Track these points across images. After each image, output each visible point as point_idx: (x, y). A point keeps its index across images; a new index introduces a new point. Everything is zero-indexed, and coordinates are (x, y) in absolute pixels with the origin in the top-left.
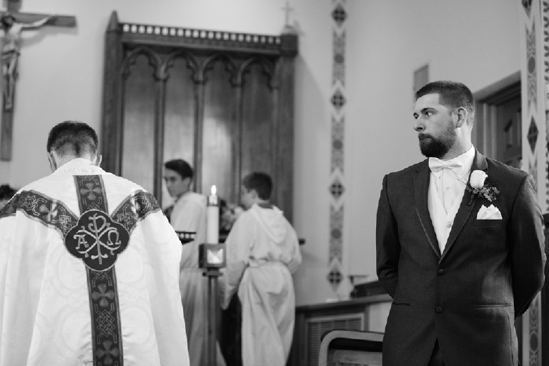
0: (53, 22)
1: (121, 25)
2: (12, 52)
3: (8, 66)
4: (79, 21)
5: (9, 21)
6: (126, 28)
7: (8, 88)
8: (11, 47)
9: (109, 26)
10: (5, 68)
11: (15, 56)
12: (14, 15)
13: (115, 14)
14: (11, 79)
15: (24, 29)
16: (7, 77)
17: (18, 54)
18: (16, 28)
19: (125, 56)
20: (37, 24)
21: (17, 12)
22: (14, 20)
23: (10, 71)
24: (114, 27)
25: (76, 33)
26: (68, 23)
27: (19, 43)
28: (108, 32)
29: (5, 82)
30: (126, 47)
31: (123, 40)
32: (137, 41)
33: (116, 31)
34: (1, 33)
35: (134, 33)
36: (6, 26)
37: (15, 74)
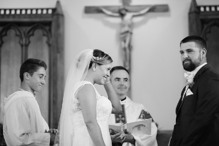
0: (153, 9)
1: (199, 8)
2: (127, 32)
3: (125, 41)
4: (171, 7)
5: (123, 12)
6: (202, 9)
7: (126, 56)
8: (126, 29)
9: (191, 9)
10: (123, 43)
11: (129, 34)
12: (127, 8)
14: (128, 51)
15: (134, 16)
16: (125, 49)
17: (131, 33)
18: (128, 16)
19: (203, 28)
20: (142, 12)
21: (128, 5)
22: (127, 11)
23: (127, 45)
24: (193, 9)
25: (169, 16)
26: (164, 9)
27: (131, 26)
28: (190, 13)
29: (124, 52)
30: (203, 22)
31: (201, 17)
32: (210, 17)
33: (195, 12)
34: (118, 20)
35: (208, 12)
36: (122, 15)
37: (130, 47)
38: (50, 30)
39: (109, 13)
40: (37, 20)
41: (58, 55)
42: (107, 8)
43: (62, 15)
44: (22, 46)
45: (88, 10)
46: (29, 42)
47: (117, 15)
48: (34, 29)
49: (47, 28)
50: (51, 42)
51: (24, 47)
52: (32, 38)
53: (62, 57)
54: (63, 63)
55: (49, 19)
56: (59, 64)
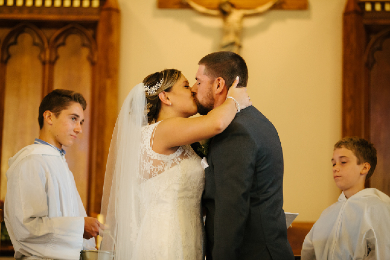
0: (280, 5)
1: (362, 4)
2: (233, 44)
5: (227, 8)
6: (368, 7)
8: (231, 38)
9: (347, 7)
11: (235, 49)
15: (245, 16)
17: (240, 47)
18: (235, 16)
24: (352, 7)
25: (309, 17)
26: (300, 5)
27: (240, 33)
28: (346, 14)
30: (370, 30)
31: (366, 22)
32: (382, 22)
33: (356, 12)
34: (217, 23)
35: (378, 12)
36: (224, 14)
38: (95, 37)
39: (201, 9)
40: (72, 17)
41: (108, 82)
43: (118, 11)
44: (44, 63)
45: (164, 3)
46: (57, 58)
47: (216, 12)
48: (66, 33)
49: (90, 33)
50: (95, 59)
51: (47, 66)
52: (62, 51)
53: (115, 86)
54: (116, 96)
55: (94, 17)
56: (109, 98)
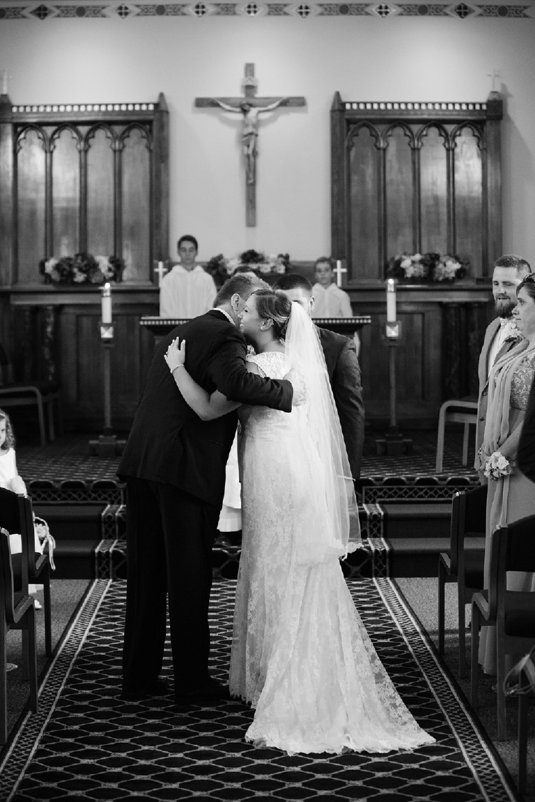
0: (285, 103)
1: (344, 104)
2: (251, 134)
3: (248, 146)
4: (309, 101)
5: (246, 108)
6: (348, 106)
7: (249, 165)
8: (250, 130)
9: (333, 106)
10: (246, 148)
11: (253, 137)
12: (251, 101)
13: (338, 94)
14: (252, 159)
15: (260, 112)
16: (248, 156)
17: (257, 135)
18: (253, 112)
19: (348, 129)
20: (271, 107)
21: (253, 97)
22: (251, 105)
23: (250, 152)
24: (337, 107)
25: (306, 111)
26: (300, 102)
27: (257, 125)
28: (333, 111)
29: (247, 160)
30: (349, 122)
31: (347, 117)
32: (358, 117)
33: (339, 110)
34: (240, 117)
35: (355, 110)
36: (245, 112)
37: (255, 153)
38: (151, 131)
39: (228, 107)
40: (135, 118)
41: (163, 165)
42: (225, 100)
43: (167, 112)
44: (115, 151)
45: (201, 103)
46: (124, 146)
47: (238, 110)
48: (129, 129)
49: (148, 127)
50: (152, 147)
51: (117, 153)
52: (126, 141)
53: (167, 168)
54: (168, 175)
55: (151, 117)
56: (163, 175)
